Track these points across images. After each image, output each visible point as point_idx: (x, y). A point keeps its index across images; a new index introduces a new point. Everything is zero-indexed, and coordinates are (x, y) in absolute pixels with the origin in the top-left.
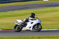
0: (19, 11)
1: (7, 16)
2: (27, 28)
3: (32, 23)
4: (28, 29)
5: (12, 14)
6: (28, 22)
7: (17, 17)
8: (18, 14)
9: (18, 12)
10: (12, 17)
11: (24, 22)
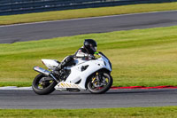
0: (143, 30)
1: (110, 46)
2: (69, 83)
3: (84, 68)
4: (73, 86)
5: (122, 38)
6: (75, 64)
7: (137, 49)
8: (141, 38)
9: (141, 34)
10: (125, 47)
11: (62, 67)
